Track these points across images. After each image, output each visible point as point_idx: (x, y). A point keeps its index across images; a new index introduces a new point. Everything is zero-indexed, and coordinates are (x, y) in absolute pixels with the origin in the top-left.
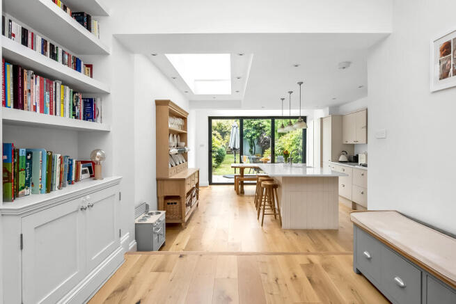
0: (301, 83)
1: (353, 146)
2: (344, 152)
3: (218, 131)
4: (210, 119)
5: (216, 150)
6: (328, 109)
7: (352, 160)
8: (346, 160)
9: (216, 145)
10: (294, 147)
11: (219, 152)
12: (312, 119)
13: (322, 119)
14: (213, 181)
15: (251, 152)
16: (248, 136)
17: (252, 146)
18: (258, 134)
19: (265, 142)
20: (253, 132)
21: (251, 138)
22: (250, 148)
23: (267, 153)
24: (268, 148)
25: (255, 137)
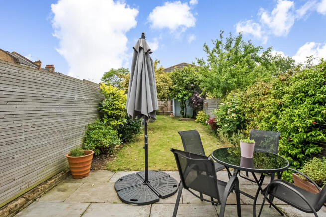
15: (182, 113)
16: (179, 96)
17: (183, 107)
18: (190, 94)
19: (197, 103)
20: (184, 93)
21: (182, 98)
22: (180, 109)
23: (200, 115)
24: (201, 109)
25: (186, 98)
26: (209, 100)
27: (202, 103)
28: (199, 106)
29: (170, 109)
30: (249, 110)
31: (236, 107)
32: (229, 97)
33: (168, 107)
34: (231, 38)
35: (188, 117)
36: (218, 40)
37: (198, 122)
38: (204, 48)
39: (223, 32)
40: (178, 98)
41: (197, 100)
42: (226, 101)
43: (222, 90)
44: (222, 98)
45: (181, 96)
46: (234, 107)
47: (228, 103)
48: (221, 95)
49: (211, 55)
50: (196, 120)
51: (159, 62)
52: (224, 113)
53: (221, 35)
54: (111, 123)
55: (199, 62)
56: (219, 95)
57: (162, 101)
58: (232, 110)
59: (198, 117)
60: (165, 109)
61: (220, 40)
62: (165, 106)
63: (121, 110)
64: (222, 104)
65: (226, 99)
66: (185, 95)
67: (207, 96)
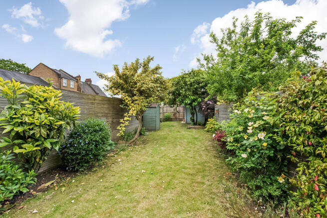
15: (193, 120)
16: (186, 102)
17: (193, 114)
18: (200, 100)
19: (208, 109)
20: (192, 98)
21: (190, 104)
22: (191, 116)
23: (211, 123)
24: (212, 117)
25: (195, 104)
26: (221, 105)
27: (213, 109)
28: (210, 112)
29: (183, 115)
30: (309, 129)
31: (265, 118)
32: (248, 99)
33: (181, 113)
34: (247, 24)
35: (199, 125)
36: (229, 29)
37: (208, 131)
38: (211, 39)
39: (237, 20)
40: (186, 104)
41: (208, 105)
42: (243, 106)
43: (237, 90)
44: (236, 101)
45: (189, 102)
46: (260, 118)
47: (246, 110)
48: (235, 97)
49: (220, 47)
50: (206, 129)
51: (152, 59)
52: (240, 129)
53: (234, 24)
55: (207, 59)
56: (230, 97)
57: (172, 107)
58: (256, 126)
59: (208, 126)
60: (177, 115)
61: (232, 28)
64: (236, 111)
65: (242, 103)
66: (194, 101)
67: (219, 101)
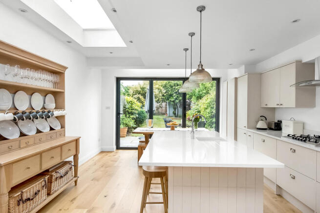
0: (201, 9)
1: (273, 110)
2: (264, 118)
3: (142, 95)
4: (118, 80)
5: (136, 112)
6: (244, 66)
7: (273, 127)
8: (266, 127)
9: (136, 108)
10: (208, 110)
11: (139, 114)
12: (226, 80)
13: (236, 79)
14: (121, 145)
15: (175, 114)
17: (175, 109)
18: (181, 98)
21: (174, 101)
27: (189, 106)
28: (187, 108)
29: (165, 110)
33: (163, 108)
35: (179, 117)
40: (171, 101)
54: (131, 116)
60: (160, 110)
62: (160, 107)
63: (136, 110)
66: (176, 99)
